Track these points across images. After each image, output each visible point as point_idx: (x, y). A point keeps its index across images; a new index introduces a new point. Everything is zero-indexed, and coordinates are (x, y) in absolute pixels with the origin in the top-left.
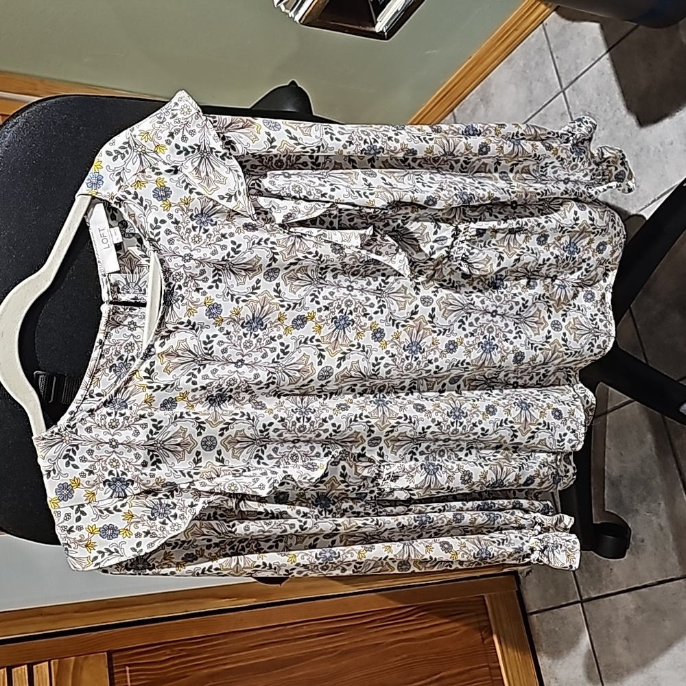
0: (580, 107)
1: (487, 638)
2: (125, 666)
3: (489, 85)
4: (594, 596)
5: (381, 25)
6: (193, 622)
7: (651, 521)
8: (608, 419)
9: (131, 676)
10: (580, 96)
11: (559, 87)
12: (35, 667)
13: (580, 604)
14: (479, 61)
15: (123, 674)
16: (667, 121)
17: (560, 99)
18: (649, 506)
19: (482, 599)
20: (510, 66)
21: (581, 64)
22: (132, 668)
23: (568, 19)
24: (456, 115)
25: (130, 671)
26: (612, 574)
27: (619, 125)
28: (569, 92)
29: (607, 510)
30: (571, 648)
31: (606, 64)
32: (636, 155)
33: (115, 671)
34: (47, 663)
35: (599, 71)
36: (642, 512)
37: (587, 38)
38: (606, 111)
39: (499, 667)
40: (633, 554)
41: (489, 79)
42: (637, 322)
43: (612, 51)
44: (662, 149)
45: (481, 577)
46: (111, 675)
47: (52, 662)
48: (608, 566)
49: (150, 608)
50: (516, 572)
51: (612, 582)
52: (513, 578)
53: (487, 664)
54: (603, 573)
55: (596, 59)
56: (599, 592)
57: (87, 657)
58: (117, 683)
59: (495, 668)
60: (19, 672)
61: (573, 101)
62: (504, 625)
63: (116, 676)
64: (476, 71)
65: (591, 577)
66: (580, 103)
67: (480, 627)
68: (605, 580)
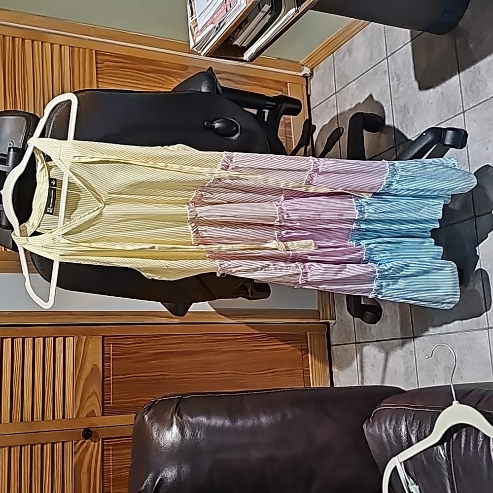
0: (394, 70)
1: (304, 355)
3: (353, 42)
4: (361, 341)
5: (247, 56)
6: (146, 327)
9: (113, 349)
10: (395, 64)
11: (385, 55)
12: (67, 338)
15: (109, 348)
16: (432, 90)
17: (385, 62)
19: (305, 334)
21: (398, 44)
22: (114, 345)
24: (335, 56)
25: (113, 347)
26: (371, 332)
27: (409, 86)
28: (390, 59)
30: (348, 366)
31: (409, 47)
32: (415, 106)
33: (105, 345)
34: (72, 338)
35: (405, 51)
38: (405, 75)
39: (309, 371)
40: (381, 323)
41: (353, 39)
43: (413, 41)
44: (427, 106)
45: (306, 323)
46: (103, 347)
47: (75, 337)
50: (328, 323)
51: (370, 336)
52: (326, 326)
53: (302, 368)
54: (367, 330)
55: (405, 43)
56: (364, 340)
57: (92, 338)
58: (106, 351)
59: (306, 370)
60: (59, 340)
61: (391, 65)
62: (316, 349)
63: (105, 348)
64: (346, 34)
65: (362, 331)
66: (394, 67)
67: (302, 349)
68: (368, 334)
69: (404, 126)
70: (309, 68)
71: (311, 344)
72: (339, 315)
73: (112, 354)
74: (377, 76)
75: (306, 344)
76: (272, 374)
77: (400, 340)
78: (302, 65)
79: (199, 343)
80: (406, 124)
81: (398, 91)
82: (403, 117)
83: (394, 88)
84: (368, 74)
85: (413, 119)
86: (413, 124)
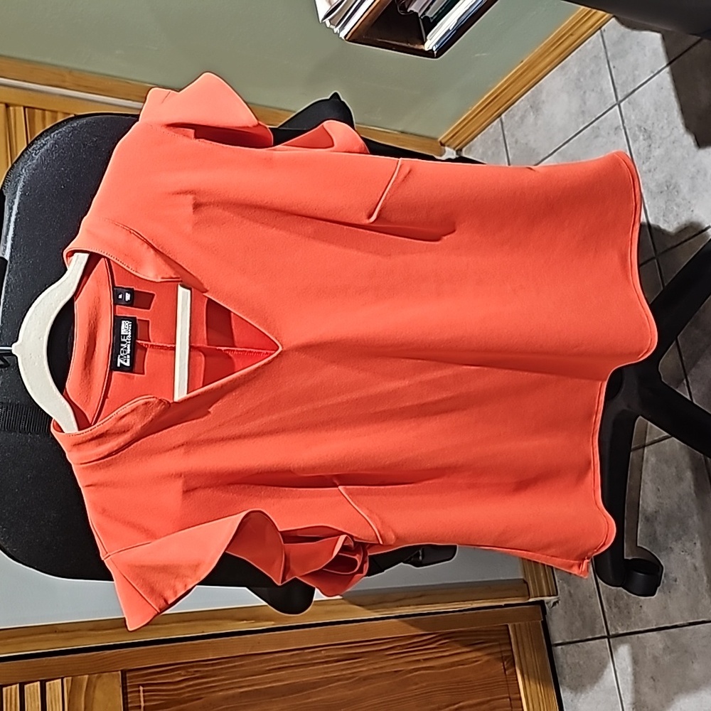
0: (636, 122)
1: (508, 668)
2: (139, 686)
3: (540, 91)
4: (621, 632)
5: (431, 43)
6: (208, 643)
7: (685, 560)
8: (645, 453)
9: (144, 696)
10: (637, 111)
11: (614, 99)
12: (47, 683)
13: (606, 640)
14: (531, 66)
15: (137, 694)
17: (615, 111)
18: (684, 545)
19: (505, 628)
20: (563, 73)
21: (639, 75)
22: (146, 688)
23: (628, 26)
24: (504, 120)
25: (144, 691)
26: (642, 611)
27: (675, 145)
28: (624, 105)
29: (638, 545)
31: (665, 78)
33: (129, 690)
34: (60, 681)
35: (658, 85)
36: (677, 550)
37: (647, 48)
38: (662, 128)
39: (520, 699)
40: (664, 593)
41: (540, 85)
42: (683, 354)
43: (673, 64)
45: (506, 606)
46: (125, 694)
47: (65, 680)
48: (638, 603)
49: (168, 628)
50: (543, 601)
51: (641, 620)
52: (539, 608)
53: (508, 695)
54: (633, 610)
55: (656, 72)
56: (627, 629)
57: (100, 676)
58: (131, 702)
59: (516, 699)
60: (32, 689)
61: (628, 115)
62: (527, 656)
63: (129, 696)
64: (528, 76)
65: (620, 613)
66: (636, 117)
67: (502, 657)
68: (635, 617)
69: (671, 216)
70: (454, 149)
71: (517, 647)
72: (565, 585)
73: (145, 706)
74: (600, 139)
75: (509, 648)
78: (443, 145)
79: (314, 664)
80: (675, 213)
81: (650, 158)
82: (666, 203)
83: (639, 153)
84: (579, 139)
85: (689, 202)
86: (692, 211)
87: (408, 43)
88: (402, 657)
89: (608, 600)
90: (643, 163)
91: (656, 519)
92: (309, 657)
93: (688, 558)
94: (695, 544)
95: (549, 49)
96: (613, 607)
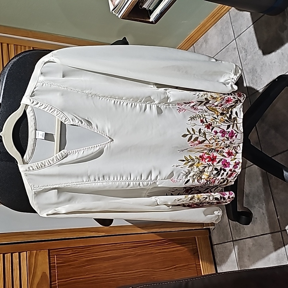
0: (241, 46)
1: (196, 253)
2: (54, 255)
3: (207, 35)
4: (237, 239)
5: (152, 18)
6: (81, 240)
7: (260, 211)
8: (246, 171)
9: (56, 259)
10: (242, 42)
11: (234, 38)
12: (21, 253)
13: (232, 242)
14: (204, 25)
15: (54, 258)
16: (273, 53)
17: (234, 42)
18: (259, 205)
19: (195, 238)
20: (216, 28)
21: (242, 28)
22: (57, 256)
23: (239, 10)
24: (195, 46)
25: (56, 257)
26: (245, 231)
27: (255, 54)
28: (237, 39)
29: (244, 206)
31: (252, 29)
32: (261, 67)
33: (51, 257)
34: (25, 252)
35: (249, 32)
36: (257, 207)
37: (245, 18)
38: (251, 48)
39: (200, 265)
40: (252, 224)
43: (254, 24)
44: (271, 65)
45: (195, 229)
46: (49, 258)
47: (27, 252)
48: (243, 228)
49: (65, 234)
50: (209, 229)
51: (244, 234)
52: (208, 231)
53: (195, 263)
54: (241, 230)
55: (248, 27)
56: (240, 238)
57: (40, 251)
58: (52, 261)
59: (198, 265)
60: (15, 255)
61: (239, 44)
62: (203, 248)
63: (51, 259)
64: (203, 29)
65: (237, 231)
66: (241, 44)
67: (193, 249)
68: (242, 233)
69: (254, 81)
71: (199, 245)
73: (57, 263)
74: (229, 53)
75: (196, 246)
76: (175, 269)
77: (270, 235)
79: (120, 249)
80: (255, 80)
81: (246, 59)
82: (252, 76)
83: (243, 58)
84: (221, 53)
85: (260, 76)
86: (261, 79)
87: (143, 19)
88: (154, 248)
89: (232, 227)
90: (244, 61)
91: (249, 195)
92: (118, 247)
93: (261, 210)
94: (263, 204)
95: (210, 19)
96: (234, 230)
